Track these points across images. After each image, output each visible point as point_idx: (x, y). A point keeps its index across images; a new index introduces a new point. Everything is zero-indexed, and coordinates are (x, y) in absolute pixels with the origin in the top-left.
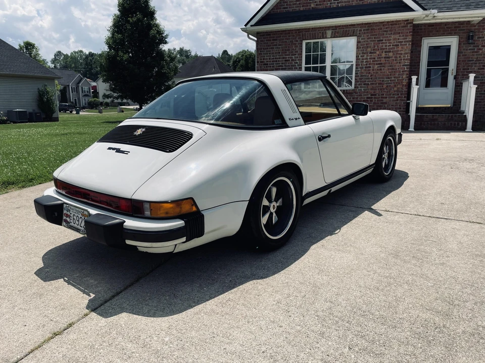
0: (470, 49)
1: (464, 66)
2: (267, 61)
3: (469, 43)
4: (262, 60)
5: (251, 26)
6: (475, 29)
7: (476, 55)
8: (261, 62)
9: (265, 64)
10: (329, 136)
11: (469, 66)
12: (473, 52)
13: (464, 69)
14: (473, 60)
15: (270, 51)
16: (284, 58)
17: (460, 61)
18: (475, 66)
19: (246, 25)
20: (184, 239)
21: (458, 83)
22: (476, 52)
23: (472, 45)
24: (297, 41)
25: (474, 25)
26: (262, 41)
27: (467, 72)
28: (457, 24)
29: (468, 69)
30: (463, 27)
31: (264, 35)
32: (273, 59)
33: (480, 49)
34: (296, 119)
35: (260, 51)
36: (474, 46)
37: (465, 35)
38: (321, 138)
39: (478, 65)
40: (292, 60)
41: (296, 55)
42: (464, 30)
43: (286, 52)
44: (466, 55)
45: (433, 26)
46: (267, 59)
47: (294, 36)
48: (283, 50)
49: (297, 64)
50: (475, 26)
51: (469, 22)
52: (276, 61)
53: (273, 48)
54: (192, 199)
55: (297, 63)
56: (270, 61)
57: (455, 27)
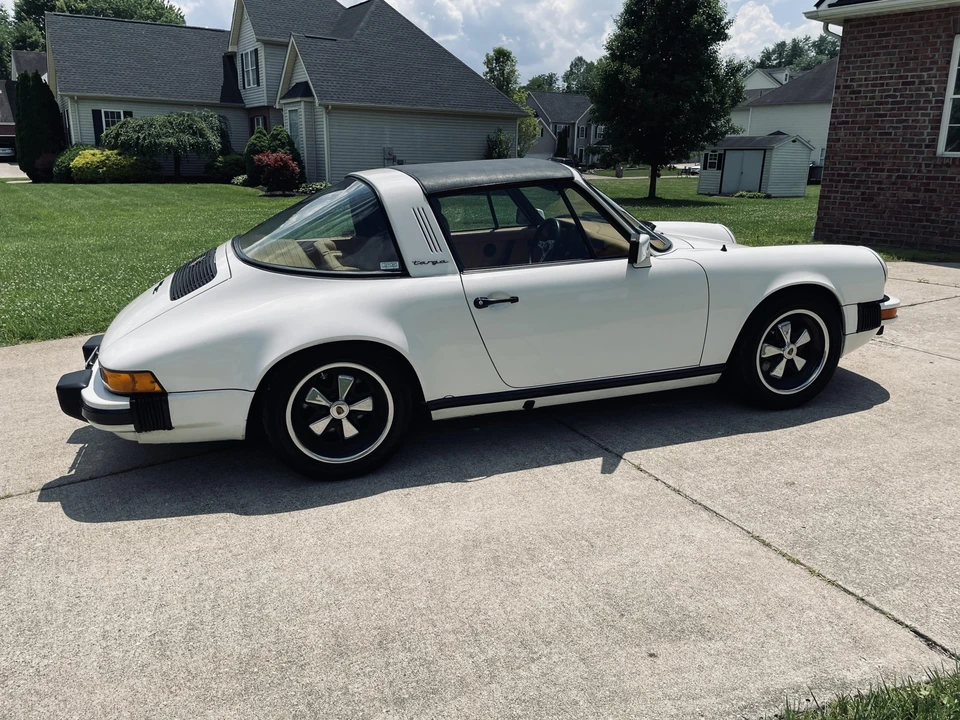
2: (860, 86)
4: (848, 83)
5: (830, 6)
8: (845, 87)
9: (853, 92)
10: (514, 300)
15: (869, 61)
16: (901, 77)
19: (818, 5)
20: (131, 427)
24: (939, 37)
26: (855, 38)
31: (859, 26)
32: (875, 79)
34: (434, 263)
35: (847, 63)
38: (482, 303)
40: (922, 83)
41: (931, 69)
43: (908, 64)
46: (860, 80)
47: (932, 24)
48: (901, 59)
49: (931, 93)
52: (882, 85)
53: (878, 54)
54: (151, 373)
55: (932, 89)
56: (867, 85)
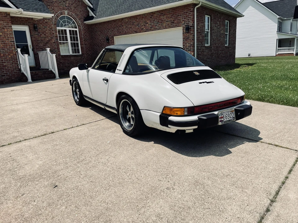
0: (36, 34)
1: (36, 44)
3: (35, 31)
6: (36, 23)
7: (40, 38)
11: (38, 44)
12: (38, 36)
13: (36, 45)
14: (39, 41)
17: (33, 40)
18: (41, 44)
21: (35, 53)
22: (40, 36)
23: (37, 32)
25: (34, 21)
27: (38, 47)
28: (26, 19)
29: (38, 45)
30: (30, 21)
33: (41, 35)
36: (38, 33)
37: (32, 26)
39: (42, 43)
42: (31, 23)
44: (35, 37)
45: (13, 18)
50: (36, 21)
51: (32, 19)
57: (26, 21)
